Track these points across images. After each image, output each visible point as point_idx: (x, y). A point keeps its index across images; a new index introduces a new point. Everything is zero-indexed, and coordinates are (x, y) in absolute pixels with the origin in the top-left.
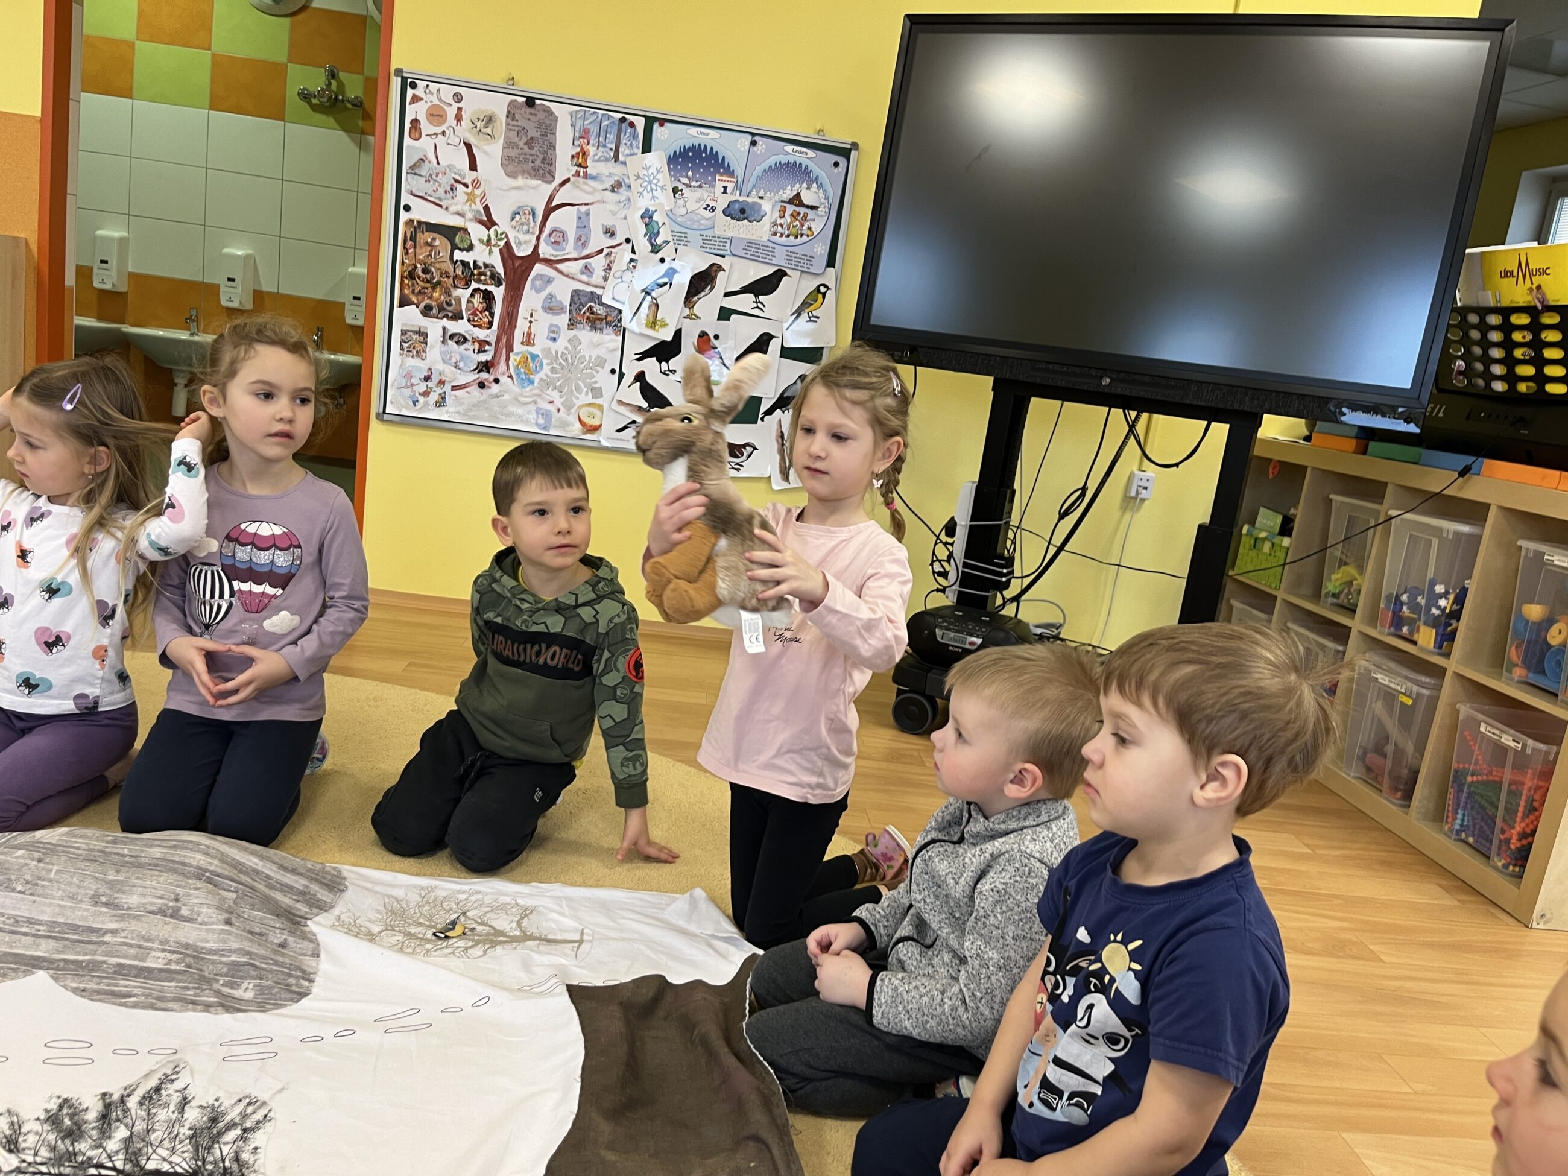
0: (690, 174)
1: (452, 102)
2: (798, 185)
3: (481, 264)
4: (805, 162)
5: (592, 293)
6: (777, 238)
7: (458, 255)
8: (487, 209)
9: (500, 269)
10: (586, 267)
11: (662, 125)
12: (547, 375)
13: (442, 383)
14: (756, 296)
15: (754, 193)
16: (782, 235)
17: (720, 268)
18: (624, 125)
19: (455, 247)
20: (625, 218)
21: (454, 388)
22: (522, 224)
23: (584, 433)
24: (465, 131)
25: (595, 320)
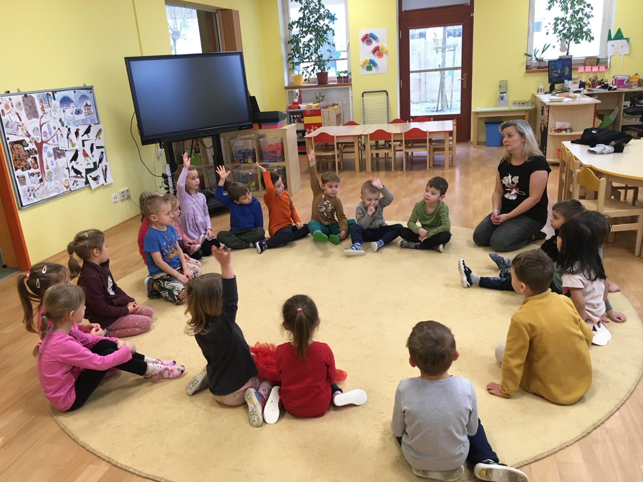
0: (65, 105)
1: (9, 101)
2: (86, 101)
3: (31, 149)
4: (85, 94)
6: (86, 117)
7: (26, 149)
8: (27, 132)
9: (36, 149)
10: (53, 140)
11: (56, 93)
12: (54, 176)
13: (32, 190)
14: (87, 134)
15: (79, 106)
17: (79, 129)
18: (48, 95)
19: (24, 146)
20: (56, 123)
21: (36, 190)
22: (36, 133)
23: (67, 189)
24: (15, 109)
25: (59, 155)
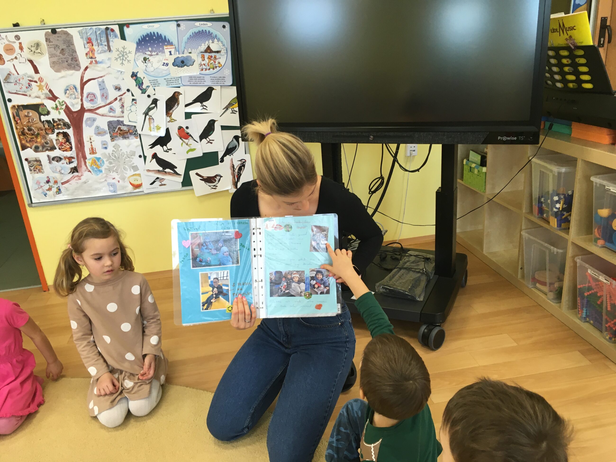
0: (150, 49)
1: (15, 40)
2: (207, 42)
3: (56, 120)
4: (208, 29)
5: (118, 121)
6: (204, 72)
8: (50, 91)
9: (67, 120)
10: (111, 109)
11: (128, 27)
12: (108, 166)
13: (56, 182)
14: (201, 103)
15: (186, 51)
16: (206, 70)
17: (179, 93)
18: (109, 31)
19: (40, 114)
20: (123, 79)
21: (63, 184)
22: (71, 95)
23: (134, 190)
24: (26, 54)
25: (124, 133)
